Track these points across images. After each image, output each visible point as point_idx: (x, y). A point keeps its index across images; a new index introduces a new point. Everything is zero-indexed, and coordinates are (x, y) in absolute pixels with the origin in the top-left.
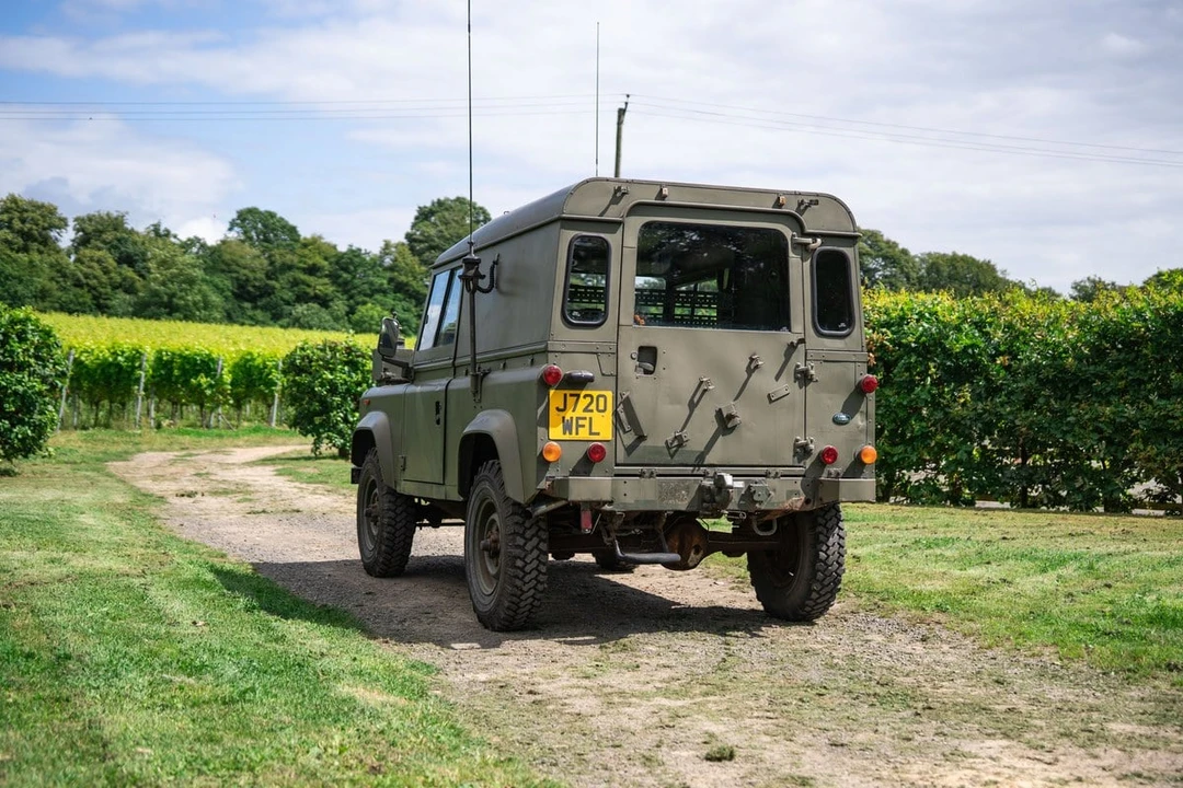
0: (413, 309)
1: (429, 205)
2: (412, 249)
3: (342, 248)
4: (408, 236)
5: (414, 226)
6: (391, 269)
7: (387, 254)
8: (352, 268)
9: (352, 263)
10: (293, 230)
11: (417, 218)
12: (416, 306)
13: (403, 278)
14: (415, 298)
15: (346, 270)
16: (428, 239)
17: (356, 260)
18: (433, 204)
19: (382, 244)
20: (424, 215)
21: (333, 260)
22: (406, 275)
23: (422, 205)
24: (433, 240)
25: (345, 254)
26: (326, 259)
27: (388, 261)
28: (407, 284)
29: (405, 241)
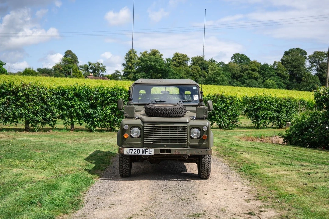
0: (282, 81)
1: (288, 50)
2: (282, 63)
3: (262, 64)
4: (281, 60)
5: (283, 57)
6: (276, 69)
7: (275, 65)
8: (265, 69)
9: (265, 68)
10: (248, 59)
11: (284, 55)
12: (283, 80)
13: (279, 72)
14: (283, 78)
15: (263, 70)
16: (287, 61)
17: (266, 67)
18: (289, 50)
19: (274, 62)
20: (286, 53)
21: (260, 67)
22: (281, 71)
23: (286, 51)
24: (289, 61)
25: (263, 65)
26: (257, 67)
27: (275, 67)
28: (281, 74)
29: (281, 61)
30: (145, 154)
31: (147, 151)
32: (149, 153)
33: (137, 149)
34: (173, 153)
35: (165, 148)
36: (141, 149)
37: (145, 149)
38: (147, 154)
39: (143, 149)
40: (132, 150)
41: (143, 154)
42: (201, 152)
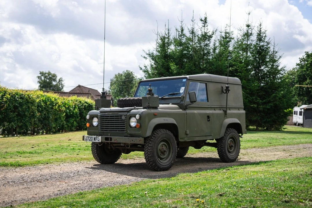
30: (95, 141)
31: (97, 138)
32: (98, 141)
33: (91, 136)
34: (113, 141)
35: (108, 136)
36: (93, 137)
37: (96, 137)
38: (97, 141)
39: (95, 137)
40: (88, 137)
41: (94, 141)
42: (132, 140)
